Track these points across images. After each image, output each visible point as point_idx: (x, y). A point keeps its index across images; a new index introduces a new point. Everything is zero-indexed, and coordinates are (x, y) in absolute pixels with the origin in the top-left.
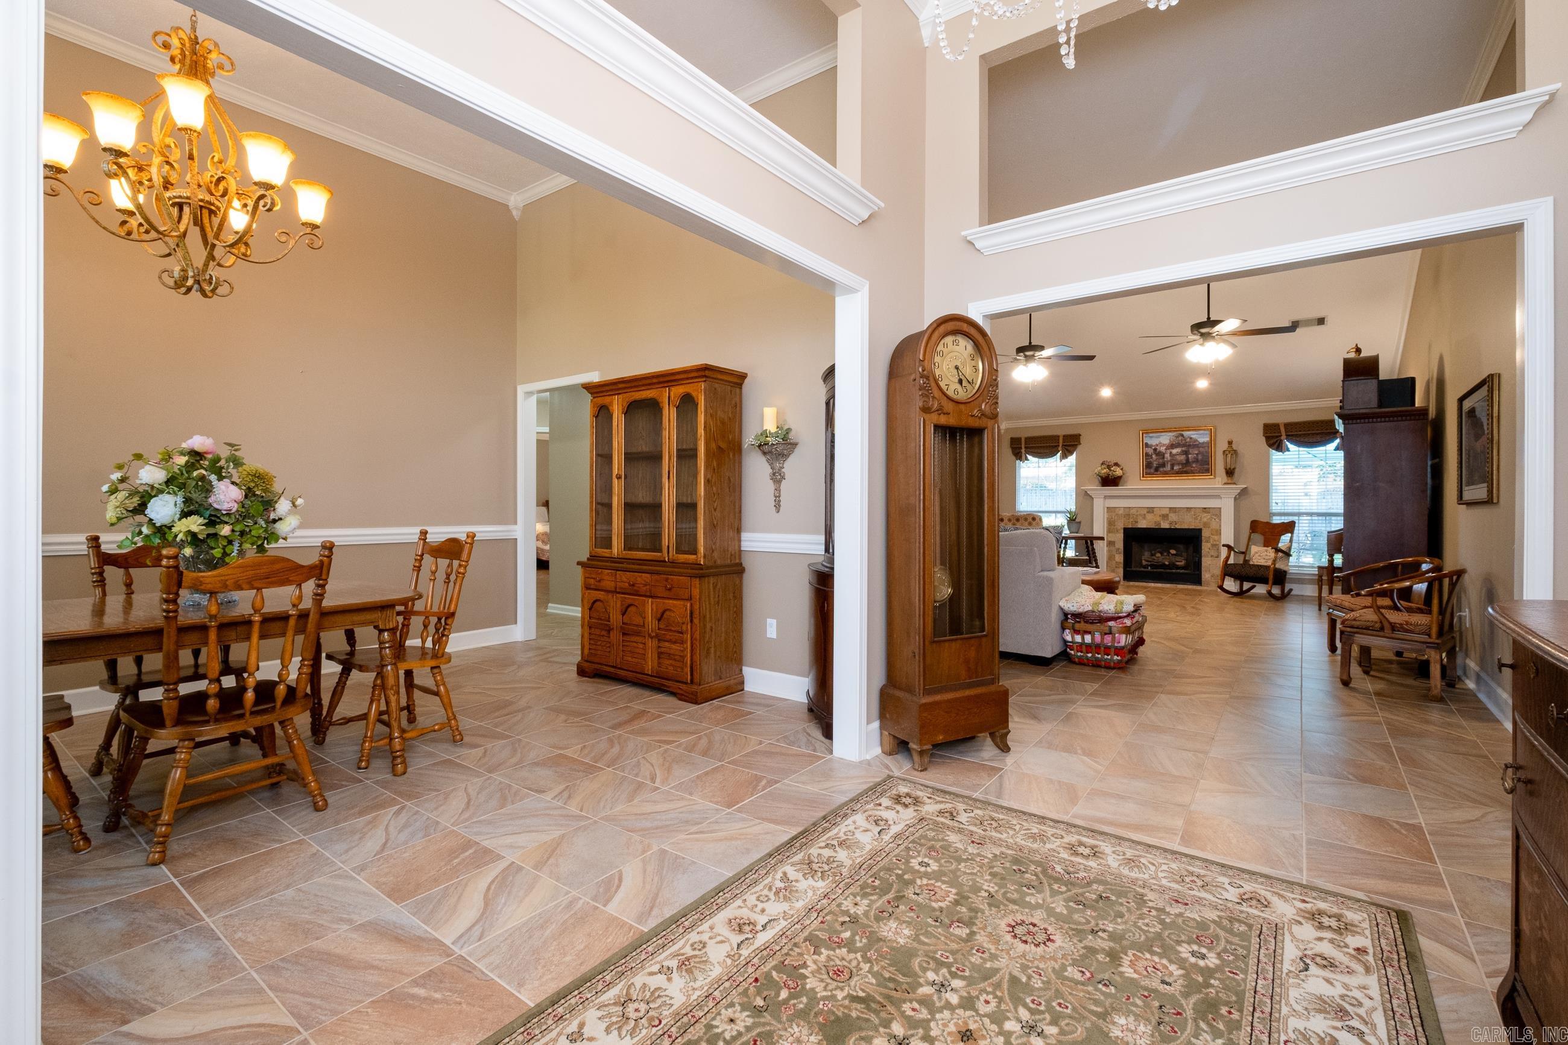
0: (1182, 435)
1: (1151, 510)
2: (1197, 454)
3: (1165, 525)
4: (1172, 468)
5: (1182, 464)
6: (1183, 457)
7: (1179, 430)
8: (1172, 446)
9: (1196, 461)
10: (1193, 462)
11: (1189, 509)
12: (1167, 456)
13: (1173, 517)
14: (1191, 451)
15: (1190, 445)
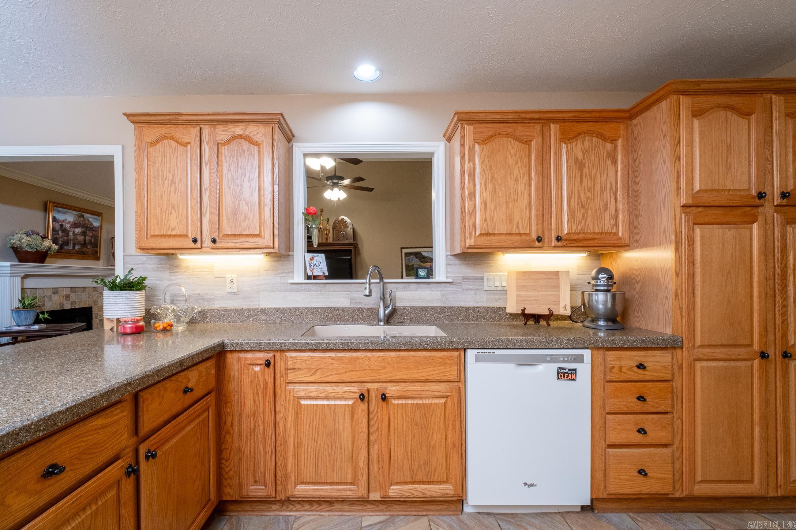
0: (83, 216)
1: (56, 291)
2: (91, 237)
3: (68, 306)
4: (74, 247)
5: (81, 244)
6: (81, 238)
7: (81, 210)
8: (75, 225)
9: (91, 243)
10: (89, 243)
11: (84, 288)
12: (71, 234)
13: (73, 297)
14: (87, 232)
15: (87, 227)
